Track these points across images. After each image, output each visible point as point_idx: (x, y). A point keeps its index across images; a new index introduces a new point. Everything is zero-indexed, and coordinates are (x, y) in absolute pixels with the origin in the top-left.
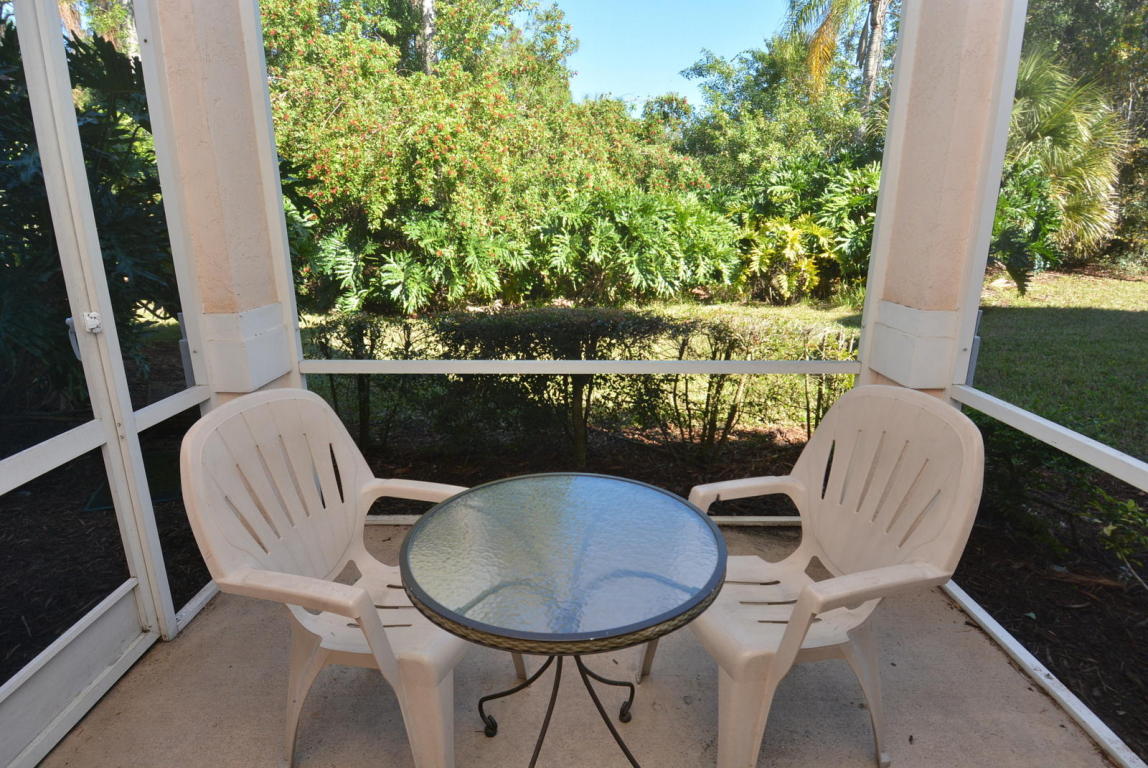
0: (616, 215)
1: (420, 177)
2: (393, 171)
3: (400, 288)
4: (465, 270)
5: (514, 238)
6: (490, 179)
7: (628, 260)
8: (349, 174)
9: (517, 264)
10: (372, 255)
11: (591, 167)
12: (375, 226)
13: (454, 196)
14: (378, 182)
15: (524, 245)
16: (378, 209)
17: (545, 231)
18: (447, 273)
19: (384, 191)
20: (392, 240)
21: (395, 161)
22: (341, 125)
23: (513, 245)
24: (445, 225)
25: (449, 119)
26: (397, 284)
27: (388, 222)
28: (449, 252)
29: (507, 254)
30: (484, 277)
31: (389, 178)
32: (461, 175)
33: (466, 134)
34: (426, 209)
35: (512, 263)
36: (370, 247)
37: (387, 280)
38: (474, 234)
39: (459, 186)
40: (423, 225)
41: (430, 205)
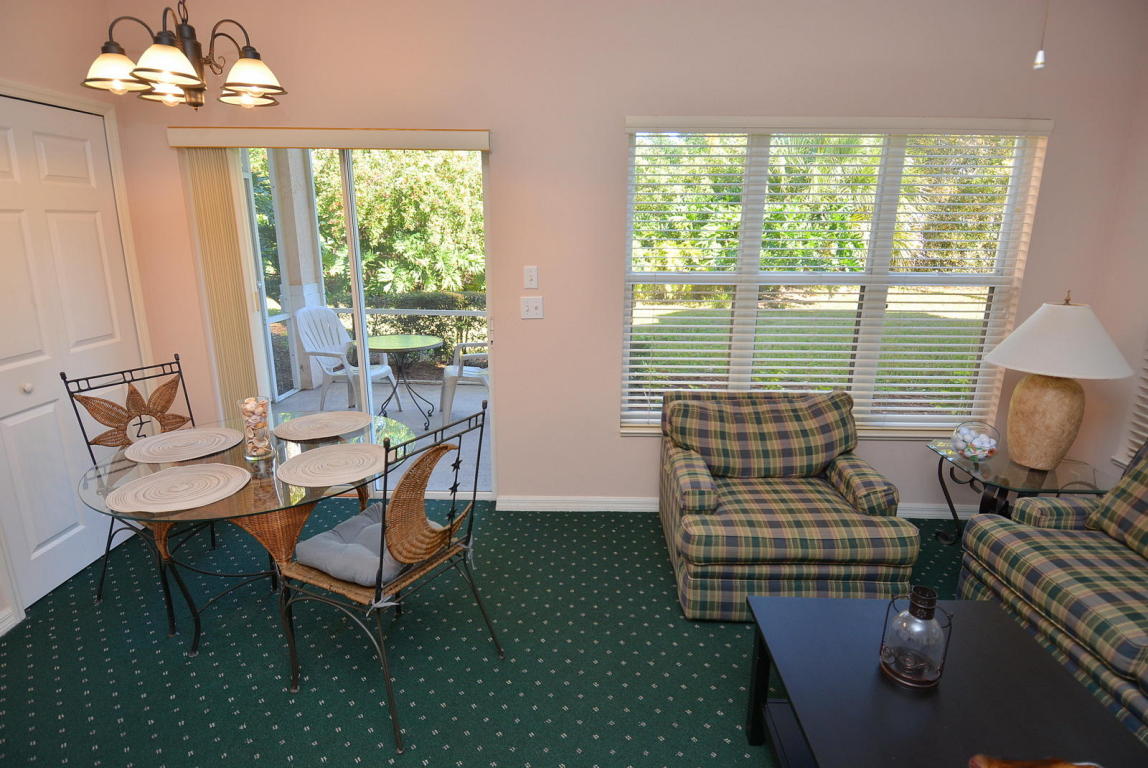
1: (405, 211)
2: (387, 207)
3: (390, 284)
4: (438, 274)
6: (456, 213)
9: (475, 270)
10: (372, 263)
12: (374, 243)
13: (429, 224)
14: (377, 214)
16: (376, 234)
18: (424, 276)
19: (380, 220)
20: (385, 252)
21: (388, 200)
23: (472, 257)
24: (423, 243)
25: (425, 173)
26: (389, 282)
27: (383, 240)
28: (425, 262)
29: (467, 264)
30: (450, 279)
31: (384, 212)
32: (433, 209)
33: (437, 182)
34: (409, 232)
35: (471, 269)
36: (370, 257)
37: (382, 278)
38: (443, 248)
39: (433, 217)
40: (407, 242)
41: (412, 229)
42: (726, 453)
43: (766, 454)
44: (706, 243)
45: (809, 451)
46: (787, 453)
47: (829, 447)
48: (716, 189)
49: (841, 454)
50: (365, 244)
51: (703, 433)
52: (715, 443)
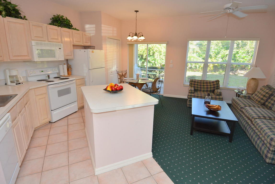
4: (155, 64)
5: (163, 60)
8: (142, 51)
12: (144, 58)
14: (145, 52)
18: (153, 64)
23: (163, 61)
24: (153, 58)
28: (153, 62)
29: (162, 62)
30: (158, 65)
32: (156, 51)
34: (151, 56)
35: (162, 63)
36: (143, 60)
37: (145, 65)
38: (157, 59)
39: (156, 53)
40: (150, 58)
41: (152, 55)
42: (198, 87)
43: (204, 88)
45: (211, 88)
46: (207, 88)
47: (214, 87)
48: (223, 46)
49: (216, 89)
50: (142, 58)
51: (194, 84)
52: (196, 86)
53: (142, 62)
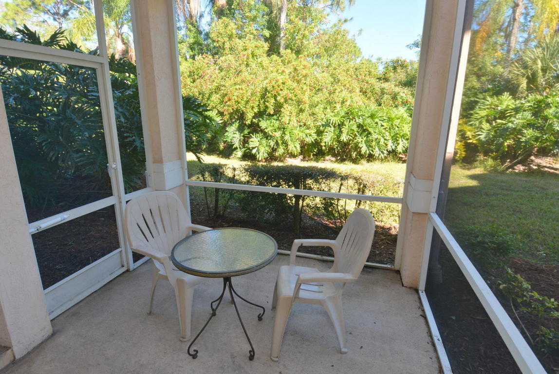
0: (357, 119)
1: (268, 102)
2: (257, 99)
3: (256, 149)
4: (285, 144)
5: (308, 128)
6: (299, 102)
7: (360, 140)
8: (240, 100)
9: (309, 140)
10: (247, 134)
11: (350, 95)
12: (248, 122)
13: (282, 110)
14: (251, 104)
15: (313, 132)
16: (249, 115)
17: (323, 125)
18: (277, 143)
19: (253, 108)
20: (255, 128)
21: (258, 94)
22: (239, 79)
23: (308, 131)
25: (282, 77)
26: (255, 148)
27: (254, 120)
28: (278, 134)
29: (304, 136)
30: (293, 146)
31: (255, 102)
32: (286, 101)
33: (289, 83)
34: (270, 115)
35: (306, 139)
36: (246, 131)
37: (251, 145)
38: (290, 126)
39: (285, 106)
40: (268, 122)
41: (272, 113)
44: (477, 123)
50: (242, 123)
53: (242, 135)
